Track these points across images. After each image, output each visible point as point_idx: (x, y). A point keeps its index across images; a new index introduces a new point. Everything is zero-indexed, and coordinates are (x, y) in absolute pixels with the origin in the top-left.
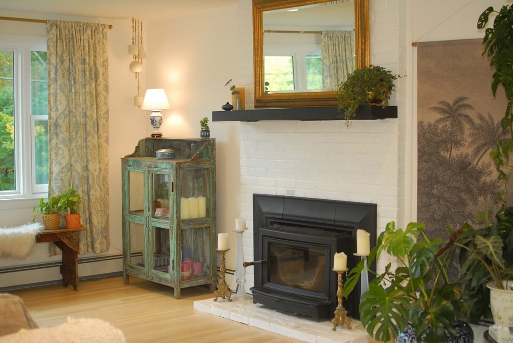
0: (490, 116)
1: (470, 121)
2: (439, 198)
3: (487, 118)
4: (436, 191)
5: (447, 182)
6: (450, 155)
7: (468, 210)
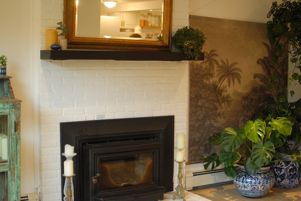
0: (227, 60)
1: (217, 63)
2: (202, 107)
3: (226, 62)
4: (200, 103)
5: (207, 98)
6: (209, 82)
7: (218, 111)
